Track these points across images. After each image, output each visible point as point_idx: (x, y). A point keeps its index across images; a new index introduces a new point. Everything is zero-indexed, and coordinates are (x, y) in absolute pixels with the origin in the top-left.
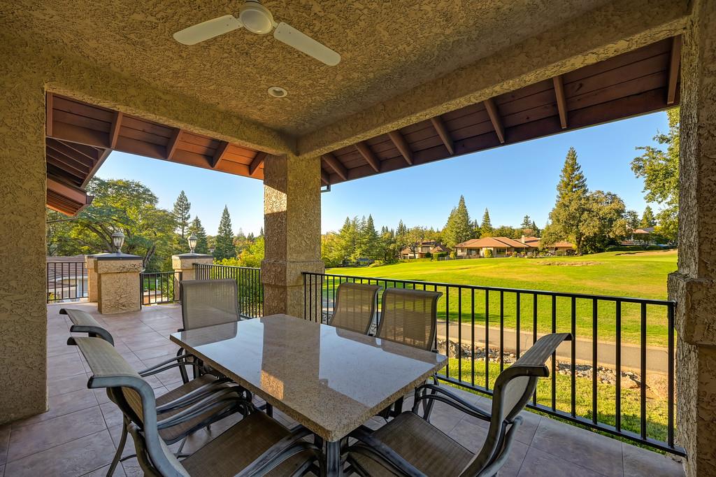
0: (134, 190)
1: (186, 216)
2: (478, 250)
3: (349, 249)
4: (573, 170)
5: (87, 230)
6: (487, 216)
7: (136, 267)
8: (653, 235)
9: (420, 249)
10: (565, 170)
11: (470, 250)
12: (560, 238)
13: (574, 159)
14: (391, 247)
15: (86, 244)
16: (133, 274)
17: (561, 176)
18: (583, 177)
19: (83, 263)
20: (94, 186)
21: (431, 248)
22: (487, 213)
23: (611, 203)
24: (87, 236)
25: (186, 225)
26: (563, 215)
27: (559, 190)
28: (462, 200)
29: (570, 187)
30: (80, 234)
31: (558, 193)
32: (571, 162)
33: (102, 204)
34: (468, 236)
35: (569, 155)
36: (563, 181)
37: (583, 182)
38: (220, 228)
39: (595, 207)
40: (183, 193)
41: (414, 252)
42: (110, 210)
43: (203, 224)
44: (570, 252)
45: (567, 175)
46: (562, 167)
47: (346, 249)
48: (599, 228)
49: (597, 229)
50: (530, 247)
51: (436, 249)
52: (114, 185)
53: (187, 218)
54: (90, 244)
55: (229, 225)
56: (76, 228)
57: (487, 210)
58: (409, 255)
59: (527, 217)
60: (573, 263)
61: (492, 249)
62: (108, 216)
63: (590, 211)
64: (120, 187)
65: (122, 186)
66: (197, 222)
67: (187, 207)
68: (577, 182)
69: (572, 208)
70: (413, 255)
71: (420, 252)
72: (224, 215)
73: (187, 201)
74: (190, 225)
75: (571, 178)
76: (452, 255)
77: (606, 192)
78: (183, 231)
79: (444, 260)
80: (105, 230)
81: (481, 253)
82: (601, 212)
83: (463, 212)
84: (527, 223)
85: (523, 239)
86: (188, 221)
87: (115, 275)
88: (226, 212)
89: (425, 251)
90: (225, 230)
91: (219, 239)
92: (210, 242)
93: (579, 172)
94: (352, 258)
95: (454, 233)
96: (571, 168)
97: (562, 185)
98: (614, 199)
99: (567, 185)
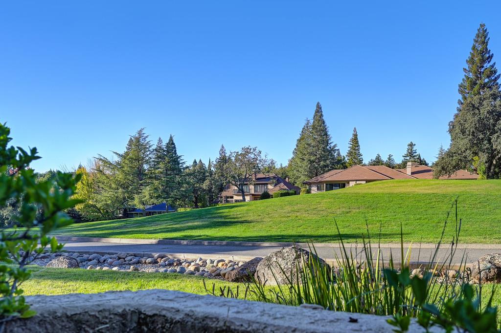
2: (342, 186)
3: (130, 187)
4: (483, 61)
6: (355, 140)
9: (252, 187)
10: (471, 61)
11: (331, 185)
13: (485, 43)
14: (205, 185)
17: (465, 69)
18: (495, 72)
21: (270, 187)
22: (356, 136)
26: (471, 122)
27: (461, 92)
28: (319, 110)
29: (476, 87)
31: (460, 97)
34: (327, 165)
35: (478, 36)
36: (468, 78)
37: (496, 79)
41: (242, 192)
45: (475, 68)
46: (468, 56)
47: (125, 187)
51: (278, 188)
57: (355, 130)
58: (236, 198)
59: (411, 145)
68: (487, 80)
69: (484, 111)
70: (241, 198)
71: (253, 192)
84: (411, 154)
85: (409, 169)
89: (261, 191)
93: (491, 63)
94: (136, 203)
95: (305, 163)
96: (480, 57)
97: (467, 84)
99: (473, 84)
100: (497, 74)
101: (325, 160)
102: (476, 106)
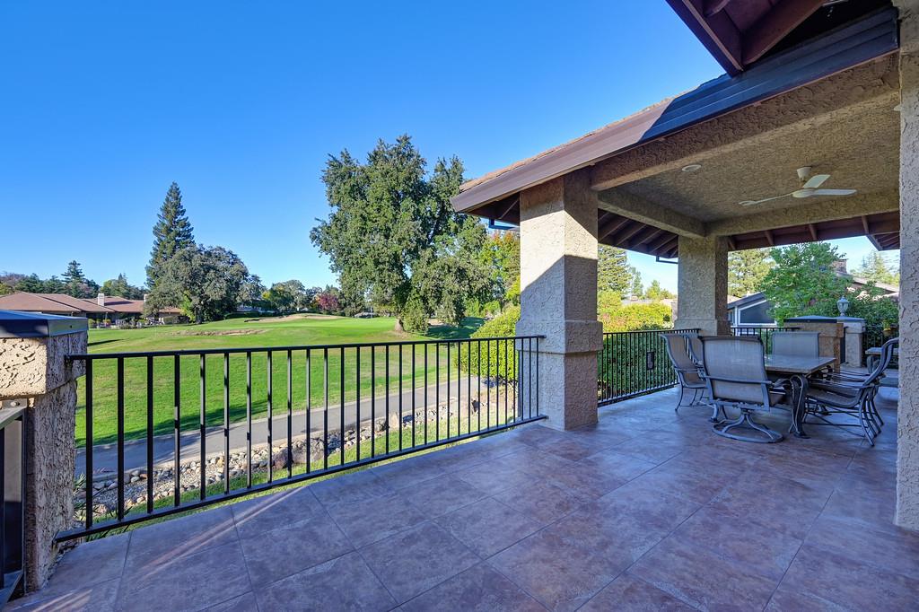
4: (177, 213)
10: (165, 209)
12: (175, 301)
13: (178, 199)
17: (159, 215)
18: (189, 225)
23: (233, 263)
27: (156, 234)
29: (172, 234)
31: (156, 239)
32: (174, 201)
35: (171, 191)
36: (163, 224)
37: (189, 231)
39: (221, 265)
44: (183, 320)
45: (169, 216)
46: (161, 204)
48: (227, 291)
49: (224, 292)
50: (116, 312)
59: (74, 264)
63: (215, 269)
68: (181, 230)
75: (174, 223)
77: (227, 250)
85: (101, 299)
93: (184, 217)
96: (173, 209)
97: (161, 228)
98: (235, 259)
99: (169, 231)
100: (191, 226)
102: (188, 257)
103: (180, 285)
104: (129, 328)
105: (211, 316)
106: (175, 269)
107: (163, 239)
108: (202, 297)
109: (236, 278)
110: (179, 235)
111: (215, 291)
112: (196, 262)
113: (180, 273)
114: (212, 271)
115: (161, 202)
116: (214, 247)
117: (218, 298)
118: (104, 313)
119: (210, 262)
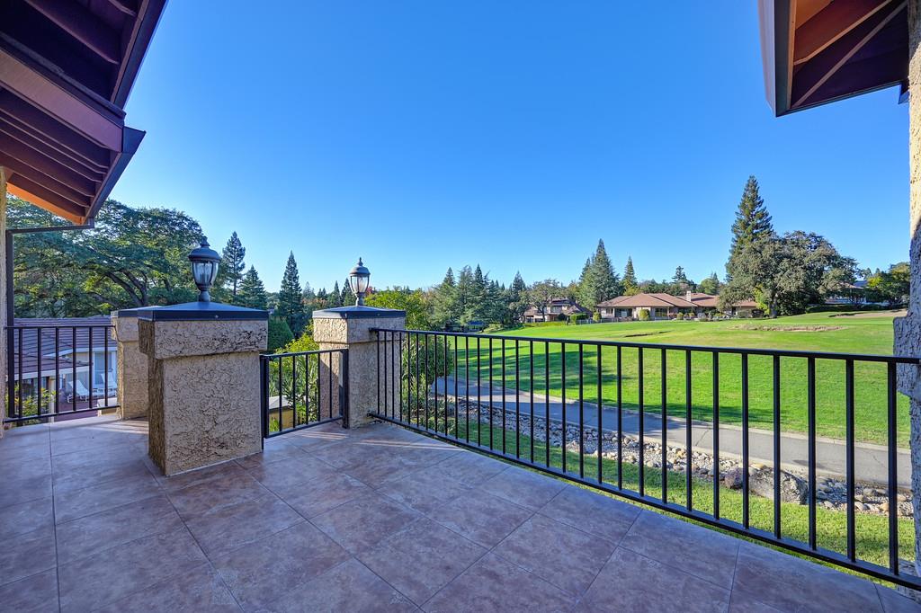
0: (175, 224)
1: (240, 265)
2: (630, 311)
3: (457, 309)
4: (754, 206)
5: (107, 280)
6: (630, 267)
7: (253, 339)
8: (868, 290)
9: (549, 309)
10: (743, 206)
11: (619, 310)
12: (747, 295)
13: (755, 191)
14: (511, 307)
15: (106, 300)
16: (244, 358)
17: (737, 213)
18: (767, 215)
19: (106, 327)
20: (118, 216)
21: (564, 309)
22: (631, 263)
23: (815, 248)
24: (108, 289)
25: (240, 277)
27: (734, 231)
28: (601, 246)
29: (749, 228)
30: (97, 285)
31: (734, 236)
32: (750, 195)
33: (128, 243)
34: (612, 291)
35: (748, 185)
36: (741, 220)
37: (767, 221)
38: (284, 282)
39: (797, 252)
40: (235, 234)
41: (542, 313)
42: (141, 251)
43: (260, 277)
44: (757, 313)
45: (746, 212)
46: (739, 202)
47: (452, 309)
48: (805, 282)
49: (801, 282)
50: (699, 306)
51: (571, 310)
52: (147, 215)
53: (241, 269)
54: (112, 300)
55: (295, 277)
56: (91, 277)
57: (630, 258)
58: (536, 317)
59: (680, 269)
60: (791, 327)
61: (649, 309)
62: (139, 260)
63: (790, 257)
64: (156, 218)
65: (159, 218)
66: (253, 273)
67: (241, 254)
68: (759, 221)
70: (541, 317)
71: (550, 312)
72: (289, 264)
73: (240, 245)
74: (245, 277)
75: (751, 216)
76: (595, 318)
77: (808, 233)
78: (235, 285)
79: (586, 323)
80: (134, 280)
81: (635, 314)
82: (806, 260)
83: (602, 260)
84: (679, 276)
85: (689, 296)
86: (242, 272)
87: (201, 363)
88: (292, 260)
89: (557, 312)
90: (291, 284)
91: (282, 296)
92: (269, 301)
93: (762, 208)
94: (461, 321)
95: (593, 289)
96: (751, 203)
97: (739, 225)
98: (820, 242)
99: (746, 225)
100: (769, 216)
101: (609, 287)
103: (750, 278)
104: (707, 321)
105: (789, 309)
106: (744, 263)
107: (741, 234)
108: (775, 289)
109: (818, 265)
110: (756, 227)
111: (790, 282)
112: (768, 252)
113: (750, 267)
114: (785, 260)
115: (739, 199)
116: (792, 232)
117: (793, 289)
118: (690, 307)
119: (786, 250)
